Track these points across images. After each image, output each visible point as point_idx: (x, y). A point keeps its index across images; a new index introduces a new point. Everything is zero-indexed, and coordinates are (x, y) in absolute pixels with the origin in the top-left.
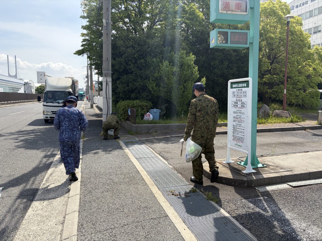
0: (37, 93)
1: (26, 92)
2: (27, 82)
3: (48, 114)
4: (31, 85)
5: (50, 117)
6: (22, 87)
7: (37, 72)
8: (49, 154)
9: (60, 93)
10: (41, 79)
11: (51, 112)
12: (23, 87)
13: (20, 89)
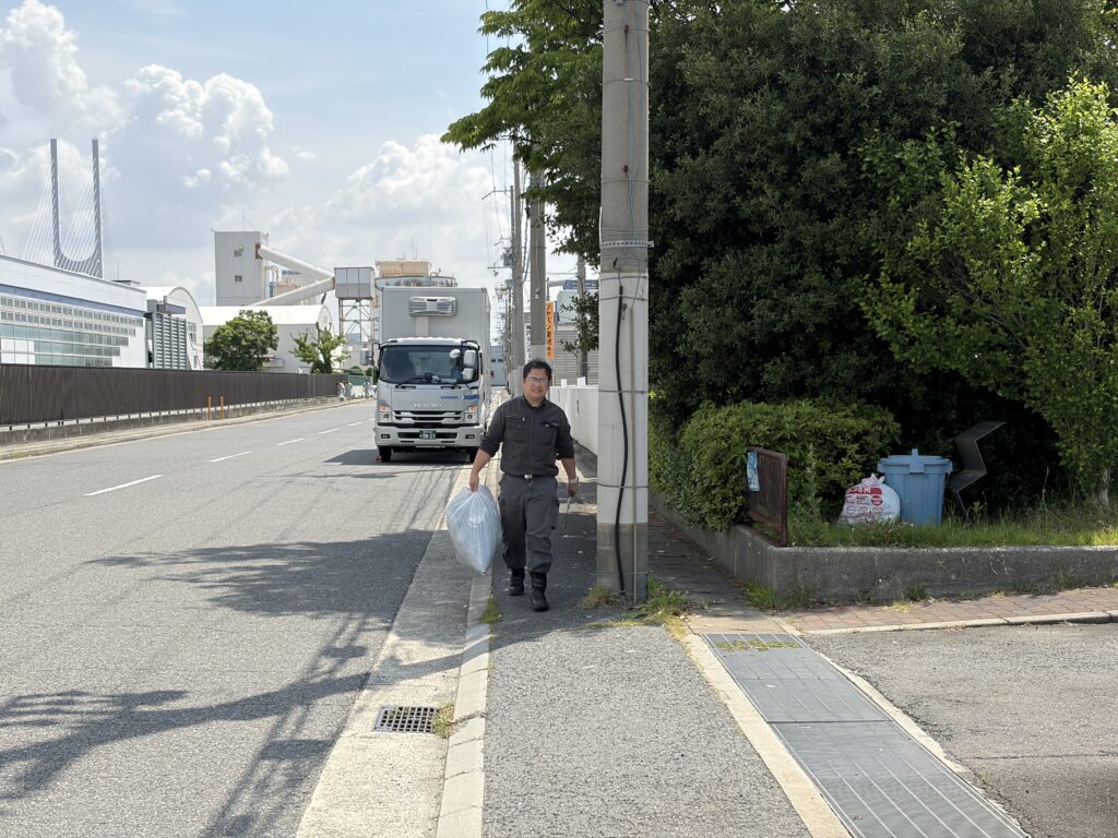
1: (156, 365)
2: (160, 299)
6: (134, 333)
10: (238, 278)
12: (141, 331)
13: (125, 342)
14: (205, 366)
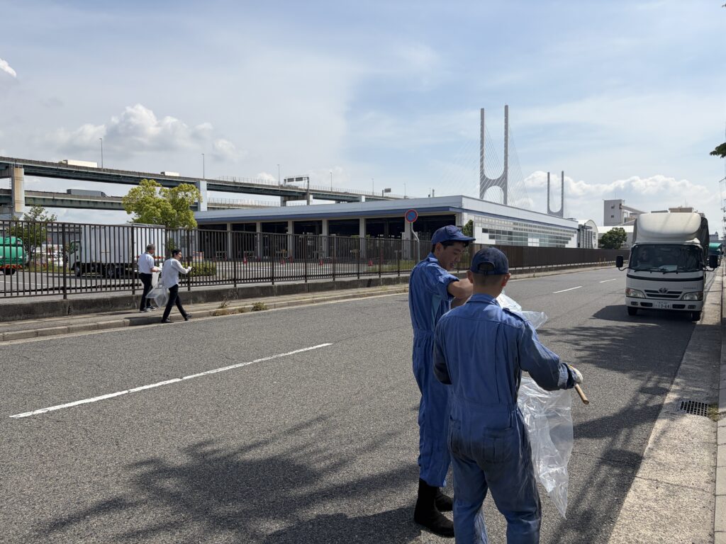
0: (603, 247)
1: (581, 247)
2: (583, 224)
3: (639, 295)
4: (591, 230)
5: (642, 304)
6: (573, 236)
7: (605, 201)
8: (650, 385)
9: (669, 250)
10: (612, 216)
11: (646, 291)
12: (576, 235)
13: (570, 239)
14: (599, 247)
